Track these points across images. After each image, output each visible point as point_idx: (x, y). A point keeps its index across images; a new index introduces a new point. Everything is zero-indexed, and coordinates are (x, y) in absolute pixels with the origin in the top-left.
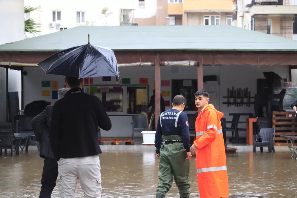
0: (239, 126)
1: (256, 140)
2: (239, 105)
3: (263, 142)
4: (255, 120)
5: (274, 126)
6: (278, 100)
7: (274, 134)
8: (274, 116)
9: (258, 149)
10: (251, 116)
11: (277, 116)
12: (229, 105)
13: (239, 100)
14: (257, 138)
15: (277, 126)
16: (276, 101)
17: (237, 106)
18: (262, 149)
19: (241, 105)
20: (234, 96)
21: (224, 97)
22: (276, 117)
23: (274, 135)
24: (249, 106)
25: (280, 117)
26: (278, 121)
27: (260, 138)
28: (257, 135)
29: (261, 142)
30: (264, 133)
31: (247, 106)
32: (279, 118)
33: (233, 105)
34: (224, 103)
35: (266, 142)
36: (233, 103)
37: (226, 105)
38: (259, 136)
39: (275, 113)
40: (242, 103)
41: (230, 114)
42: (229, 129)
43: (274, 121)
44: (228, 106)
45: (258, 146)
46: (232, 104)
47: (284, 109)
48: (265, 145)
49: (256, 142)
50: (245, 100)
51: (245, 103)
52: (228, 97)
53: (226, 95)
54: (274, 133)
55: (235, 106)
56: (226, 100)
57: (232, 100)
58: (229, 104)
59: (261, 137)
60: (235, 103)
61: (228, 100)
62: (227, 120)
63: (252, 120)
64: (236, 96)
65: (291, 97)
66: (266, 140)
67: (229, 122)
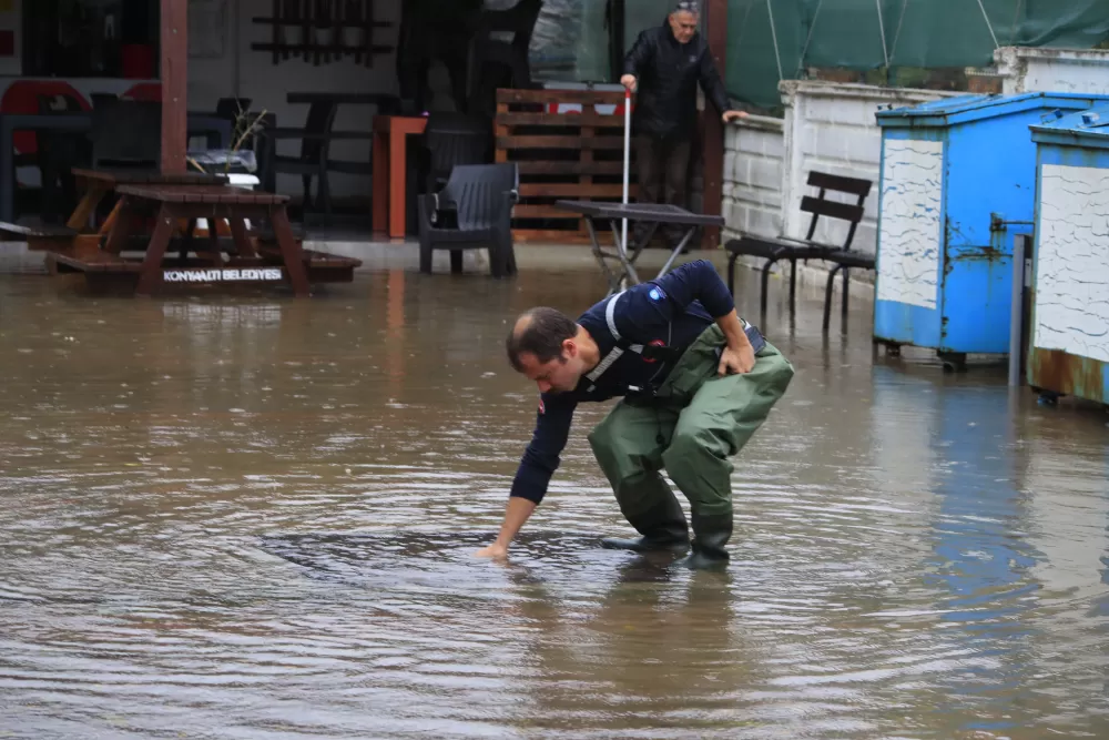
0: (338, 150)
1: (434, 220)
2: (322, 58)
3: (463, 226)
4: (414, 126)
5: (500, 156)
6: (509, 37)
7: (514, 191)
8: (502, 109)
9: (441, 258)
10: (389, 106)
11: (515, 107)
12: (281, 56)
13: (323, 36)
14: (437, 207)
15: (514, 155)
16: (503, 44)
17: (317, 63)
18: (457, 260)
19: (332, 55)
20: (302, 16)
21: (256, 20)
22: (510, 114)
23: (514, 196)
24: (369, 64)
25: (527, 114)
26: (519, 130)
27: (452, 207)
28: (436, 196)
29: (455, 226)
30: (466, 186)
31: (358, 61)
32: (524, 119)
33: (296, 55)
34: (256, 47)
35: (480, 227)
36: (296, 50)
37: (269, 55)
38: (446, 200)
39: (506, 94)
40: (337, 49)
41: (293, 98)
42: (289, 163)
43: (501, 132)
44: (276, 61)
45: (441, 246)
46: (291, 54)
47: (533, 80)
48: (474, 241)
49: (435, 225)
50: (352, 36)
51: (349, 51)
52: (276, 22)
53: (269, 14)
54: (513, 187)
55: (306, 60)
56: (265, 34)
57: (292, 35)
58: (279, 50)
59: (454, 203)
60: (308, 49)
61: (277, 33)
62: (280, 123)
63: (402, 128)
64: (312, 16)
65: (555, 25)
66: (476, 219)
67: (289, 133)
